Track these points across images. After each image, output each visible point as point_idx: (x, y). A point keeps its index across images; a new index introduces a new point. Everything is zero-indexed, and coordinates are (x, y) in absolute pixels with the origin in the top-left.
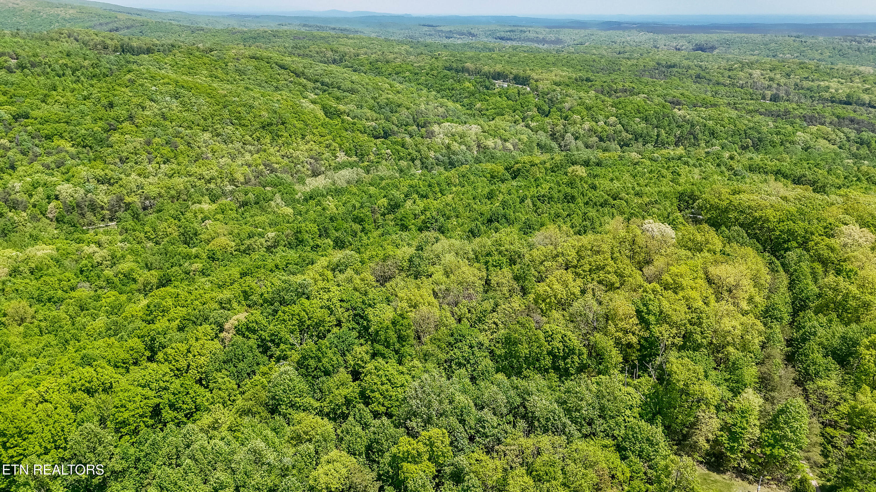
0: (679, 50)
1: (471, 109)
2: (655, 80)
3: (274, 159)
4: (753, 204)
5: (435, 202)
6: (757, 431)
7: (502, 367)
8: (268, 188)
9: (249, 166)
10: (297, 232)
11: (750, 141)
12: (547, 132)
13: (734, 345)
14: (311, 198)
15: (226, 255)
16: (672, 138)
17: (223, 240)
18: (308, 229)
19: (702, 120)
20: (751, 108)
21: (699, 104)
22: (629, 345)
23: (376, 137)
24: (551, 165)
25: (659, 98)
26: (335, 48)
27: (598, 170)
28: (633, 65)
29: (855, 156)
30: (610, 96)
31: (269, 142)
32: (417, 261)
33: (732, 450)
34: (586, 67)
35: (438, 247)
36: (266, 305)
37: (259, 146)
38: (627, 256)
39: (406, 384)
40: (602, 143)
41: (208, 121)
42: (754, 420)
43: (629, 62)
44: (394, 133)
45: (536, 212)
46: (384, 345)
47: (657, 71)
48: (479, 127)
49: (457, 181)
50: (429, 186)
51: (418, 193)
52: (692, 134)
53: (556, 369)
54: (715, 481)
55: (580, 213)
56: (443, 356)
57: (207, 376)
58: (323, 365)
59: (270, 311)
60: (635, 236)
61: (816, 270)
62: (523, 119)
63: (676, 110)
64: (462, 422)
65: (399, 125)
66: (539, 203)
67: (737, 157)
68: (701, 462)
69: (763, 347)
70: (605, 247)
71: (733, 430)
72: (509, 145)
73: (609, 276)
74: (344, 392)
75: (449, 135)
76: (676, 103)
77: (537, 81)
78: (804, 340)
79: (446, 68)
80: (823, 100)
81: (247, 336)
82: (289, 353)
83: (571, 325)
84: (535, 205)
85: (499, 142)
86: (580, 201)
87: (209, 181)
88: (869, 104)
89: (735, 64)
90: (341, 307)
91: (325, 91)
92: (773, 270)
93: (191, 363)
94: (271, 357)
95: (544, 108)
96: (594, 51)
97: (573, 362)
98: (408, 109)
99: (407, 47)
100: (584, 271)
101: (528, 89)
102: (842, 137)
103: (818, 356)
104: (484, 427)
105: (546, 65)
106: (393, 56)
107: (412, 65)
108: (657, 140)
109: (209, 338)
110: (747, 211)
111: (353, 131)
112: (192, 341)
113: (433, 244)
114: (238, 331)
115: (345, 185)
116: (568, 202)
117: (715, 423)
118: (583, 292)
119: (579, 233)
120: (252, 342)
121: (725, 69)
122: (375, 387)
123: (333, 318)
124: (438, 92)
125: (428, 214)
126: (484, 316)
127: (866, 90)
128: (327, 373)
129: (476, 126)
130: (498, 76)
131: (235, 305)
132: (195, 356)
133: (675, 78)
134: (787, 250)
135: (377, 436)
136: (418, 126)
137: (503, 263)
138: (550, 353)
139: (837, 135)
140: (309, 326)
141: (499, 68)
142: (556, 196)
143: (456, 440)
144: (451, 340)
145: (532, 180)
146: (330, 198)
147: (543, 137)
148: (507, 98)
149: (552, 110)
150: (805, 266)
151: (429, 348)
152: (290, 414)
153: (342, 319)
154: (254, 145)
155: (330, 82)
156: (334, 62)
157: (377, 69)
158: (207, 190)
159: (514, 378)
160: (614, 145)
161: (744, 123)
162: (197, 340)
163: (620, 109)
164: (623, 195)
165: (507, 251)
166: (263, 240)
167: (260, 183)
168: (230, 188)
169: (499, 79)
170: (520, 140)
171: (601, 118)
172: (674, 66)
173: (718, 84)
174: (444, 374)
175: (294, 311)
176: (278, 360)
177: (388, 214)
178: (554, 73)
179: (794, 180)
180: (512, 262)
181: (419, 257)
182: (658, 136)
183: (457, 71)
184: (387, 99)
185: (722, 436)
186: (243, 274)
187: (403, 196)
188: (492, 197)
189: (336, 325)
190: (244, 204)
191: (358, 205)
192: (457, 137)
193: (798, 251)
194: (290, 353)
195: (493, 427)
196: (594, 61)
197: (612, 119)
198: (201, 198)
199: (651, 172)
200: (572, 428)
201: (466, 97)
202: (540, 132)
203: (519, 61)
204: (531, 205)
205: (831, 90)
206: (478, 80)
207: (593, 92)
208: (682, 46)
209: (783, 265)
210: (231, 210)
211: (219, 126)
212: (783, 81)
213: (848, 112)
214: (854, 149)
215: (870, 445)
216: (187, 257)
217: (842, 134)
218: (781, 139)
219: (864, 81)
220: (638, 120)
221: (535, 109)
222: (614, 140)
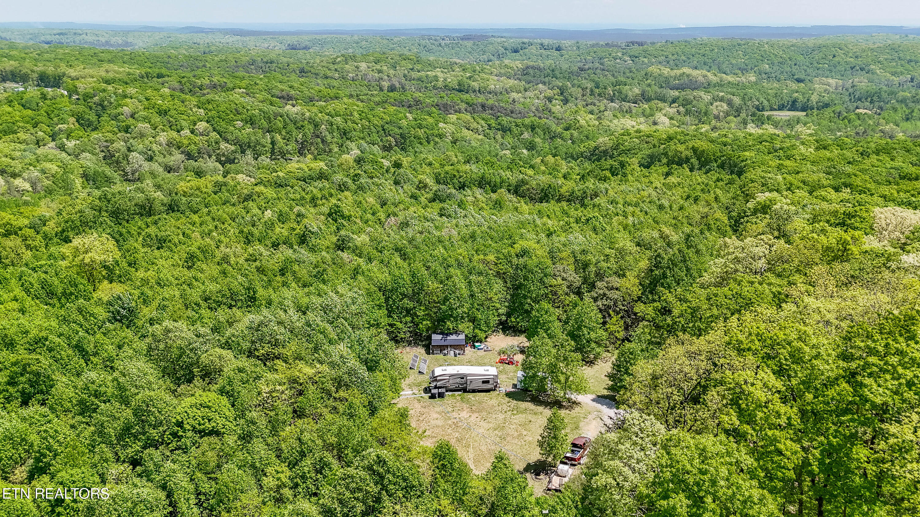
2: (252, 76)
11: (392, 139)
16: (293, 145)
19: (327, 117)
20: (378, 99)
21: (316, 98)
25: (263, 93)
28: (221, 61)
30: (193, 94)
34: (158, 64)
40: (192, 162)
43: (216, 58)
47: (252, 67)
52: (318, 137)
62: (53, 137)
63: (288, 107)
76: (286, 98)
77: (75, 79)
80: (438, 89)
89: (337, 57)
95: (87, 116)
101: (62, 92)
102: (484, 125)
108: (273, 149)
121: (329, 63)
127: (470, 77)
139: (478, 123)
148: (23, 106)
149: (102, 119)
160: (211, 164)
163: (210, 110)
169: (16, 82)
170: (43, 172)
171: (183, 125)
172: (271, 62)
173: (327, 77)
182: (273, 143)
197: (202, 126)
202: (83, 155)
205: (440, 79)
207: (166, 90)
214: (499, 137)
217: (483, 122)
218: (425, 132)
219: (464, 70)
220: (239, 124)
221: (72, 120)
222: (210, 157)
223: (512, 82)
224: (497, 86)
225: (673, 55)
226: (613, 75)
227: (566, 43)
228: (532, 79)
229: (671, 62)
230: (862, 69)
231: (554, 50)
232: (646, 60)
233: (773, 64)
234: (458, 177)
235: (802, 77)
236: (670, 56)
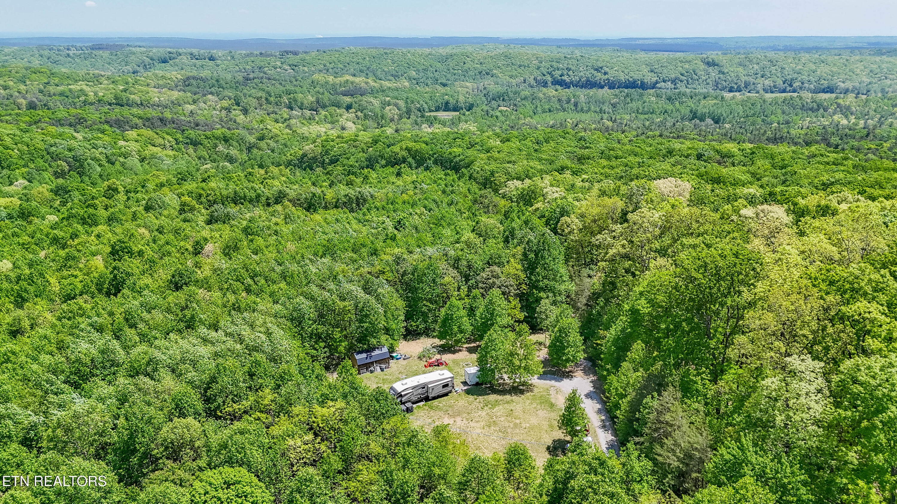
102: (171, 140)
139: (163, 138)
217: (169, 137)
223: (175, 94)
224: (162, 99)
225: (330, 63)
226: (281, 84)
227: (218, 53)
228: (198, 90)
229: (330, 70)
230: (488, 74)
231: (207, 60)
232: (306, 69)
233: (419, 71)
234: (205, 195)
235: (444, 81)
236: (328, 64)
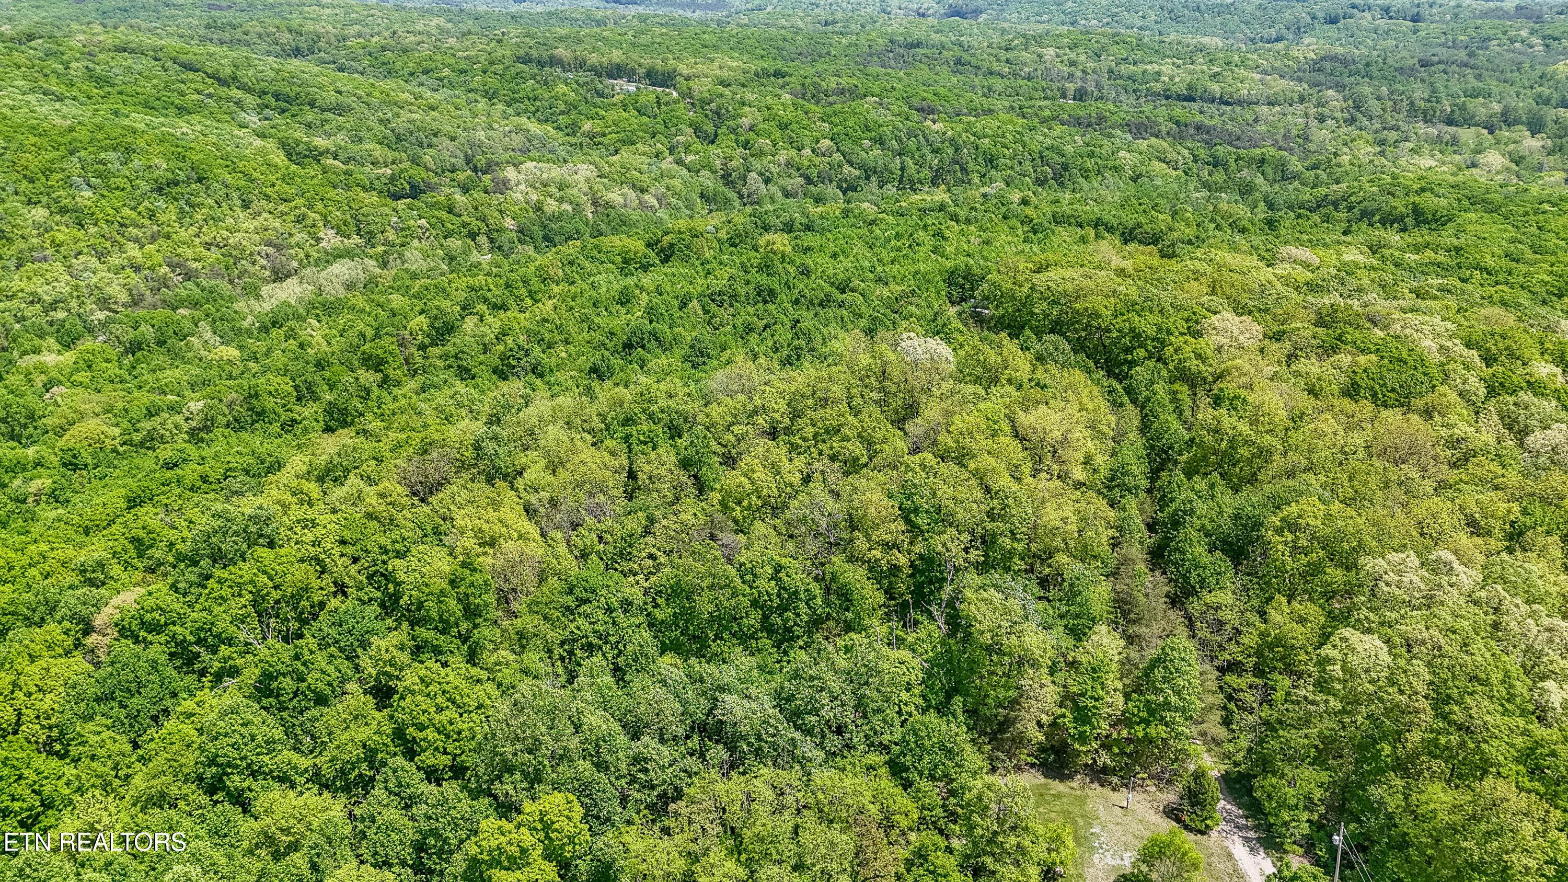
0: (923, 15)
1: (574, 134)
2: (889, 70)
3: (189, 253)
4: (1070, 287)
5: (522, 316)
6: (1120, 700)
7: (671, 642)
8: (181, 311)
9: (137, 269)
10: (250, 396)
11: (1049, 170)
12: (716, 172)
13: (1067, 550)
14: (274, 324)
15: (101, 454)
16: (926, 173)
17: (93, 426)
18: (272, 389)
19: (972, 138)
20: (1047, 113)
21: (965, 111)
22: (895, 569)
23: (396, 197)
24: (728, 233)
25: (899, 103)
26: (295, 24)
27: (809, 239)
28: (850, 45)
29: (1206, 185)
30: (817, 103)
31: (174, 218)
32: (490, 447)
33: (1082, 738)
34: (772, 50)
35: (529, 415)
36: (182, 565)
37: (155, 228)
38: (875, 402)
39: (488, 702)
40: (811, 187)
41: (38, 184)
42: (1113, 682)
43: (844, 41)
44: (430, 188)
45: (709, 323)
46: (436, 628)
47: (891, 55)
48: (592, 167)
49: (560, 273)
50: (508, 286)
51: (486, 301)
52: (957, 163)
53: (769, 629)
54: (1058, 796)
55: (786, 320)
56: (555, 636)
57: (61, 733)
58: (309, 688)
59: (193, 578)
60: (886, 363)
61: (1179, 396)
62: (671, 150)
63: (928, 123)
64: (602, 766)
65: (439, 171)
66: (713, 308)
67: (1034, 200)
68: (1033, 765)
69: (1115, 544)
70: (837, 391)
71: (1081, 705)
72: (649, 199)
73: (848, 445)
74: (363, 733)
75: (537, 185)
76: (927, 111)
77: (688, 79)
78: (1176, 523)
79: (518, 59)
80: (1153, 95)
81: (145, 639)
82: (240, 662)
83: (790, 546)
84: (706, 312)
85: (632, 194)
86: (784, 297)
87: (54, 306)
88: (1221, 98)
89: (1015, 38)
90: (342, 555)
91: (283, 111)
92: (1114, 403)
93: (24, 710)
94: (202, 673)
95: (705, 128)
96: (783, 22)
97: (798, 615)
98: (453, 139)
99: (441, 21)
100: (805, 439)
101: (675, 94)
102: (1187, 155)
103: (1198, 550)
104: (646, 771)
105: (703, 49)
106: (412, 38)
107: (454, 56)
108: (902, 176)
109: (61, 651)
110: (1063, 301)
111: (348, 188)
112: (23, 664)
113: (519, 410)
114: (124, 632)
115: (342, 293)
116: (765, 302)
117: (1050, 695)
118: (807, 480)
119: (787, 362)
120: (157, 650)
121: (1000, 48)
122: (424, 719)
123: (327, 580)
124: (509, 105)
125: (509, 341)
126: (630, 546)
127: (1216, 75)
128: (321, 700)
129: (585, 166)
130: (617, 71)
131: (116, 570)
132: (29, 695)
133: (922, 66)
134: (1132, 364)
135: (434, 824)
136: (475, 170)
137: (658, 436)
138: (755, 604)
140: (277, 602)
141: (617, 56)
142: (742, 292)
143: (596, 805)
144: (570, 601)
145: (697, 263)
146: (314, 322)
147: (708, 180)
148: (639, 111)
149: (719, 131)
150: (1160, 388)
151: (527, 622)
152: (251, 790)
153: (346, 580)
154: (143, 226)
155: (292, 95)
156: (297, 52)
157: (384, 64)
158: (51, 324)
159: (693, 660)
160: (831, 190)
161: (1039, 140)
162: (32, 658)
163: (836, 125)
164: (856, 282)
165: (662, 411)
166: (179, 419)
167: (165, 301)
168: (101, 315)
169: (621, 77)
170: (668, 188)
171: (807, 141)
172: (918, 45)
173: (991, 74)
174: (560, 671)
175: (241, 577)
176: (218, 678)
177: (431, 345)
178: (717, 64)
179: (1124, 233)
180: (675, 432)
181: (495, 438)
182: (902, 169)
183: (541, 64)
184: (409, 122)
185: (1064, 716)
186: (133, 502)
187: (459, 308)
188: (628, 301)
189: (335, 594)
190: (134, 347)
191: (370, 333)
192: (553, 189)
193: (1151, 363)
194: (242, 661)
195: (662, 768)
196: (785, 39)
197: (826, 143)
198: (37, 342)
199: (898, 236)
200: (807, 747)
201: (562, 113)
202: (703, 172)
203: (653, 43)
204: (700, 312)
205: (1163, 78)
206: (582, 80)
207: (788, 96)
208: (928, 9)
209: (1129, 391)
210: (108, 361)
211: (62, 193)
212: (1090, 65)
213: (1191, 113)
214: (1205, 174)
215: (1298, 703)
216: (17, 468)
217: (1186, 152)
218: (1096, 163)
219: (1210, 61)
220: (867, 143)
221: (690, 131)
222: (831, 181)
224: (1253, 92)
228: (1325, 79)
231: (1406, 20)
